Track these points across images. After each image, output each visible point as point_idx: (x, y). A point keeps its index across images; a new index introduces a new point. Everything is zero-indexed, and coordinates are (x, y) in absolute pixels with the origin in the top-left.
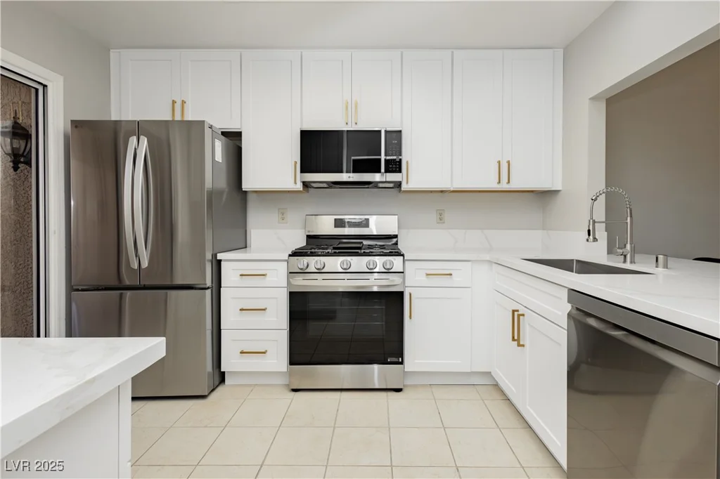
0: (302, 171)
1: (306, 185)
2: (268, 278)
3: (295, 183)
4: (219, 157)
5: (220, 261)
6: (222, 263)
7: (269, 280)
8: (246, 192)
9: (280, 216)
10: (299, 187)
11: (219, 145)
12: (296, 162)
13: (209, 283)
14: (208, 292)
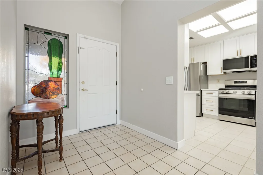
0: (223, 70)
1: (225, 73)
2: (213, 94)
3: (221, 72)
4: (202, 69)
5: (202, 90)
6: (202, 91)
7: (214, 95)
8: (208, 76)
9: (218, 81)
10: (223, 73)
11: (202, 66)
12: (221, 68)
13: (200, 95)
14: (199, 96)
